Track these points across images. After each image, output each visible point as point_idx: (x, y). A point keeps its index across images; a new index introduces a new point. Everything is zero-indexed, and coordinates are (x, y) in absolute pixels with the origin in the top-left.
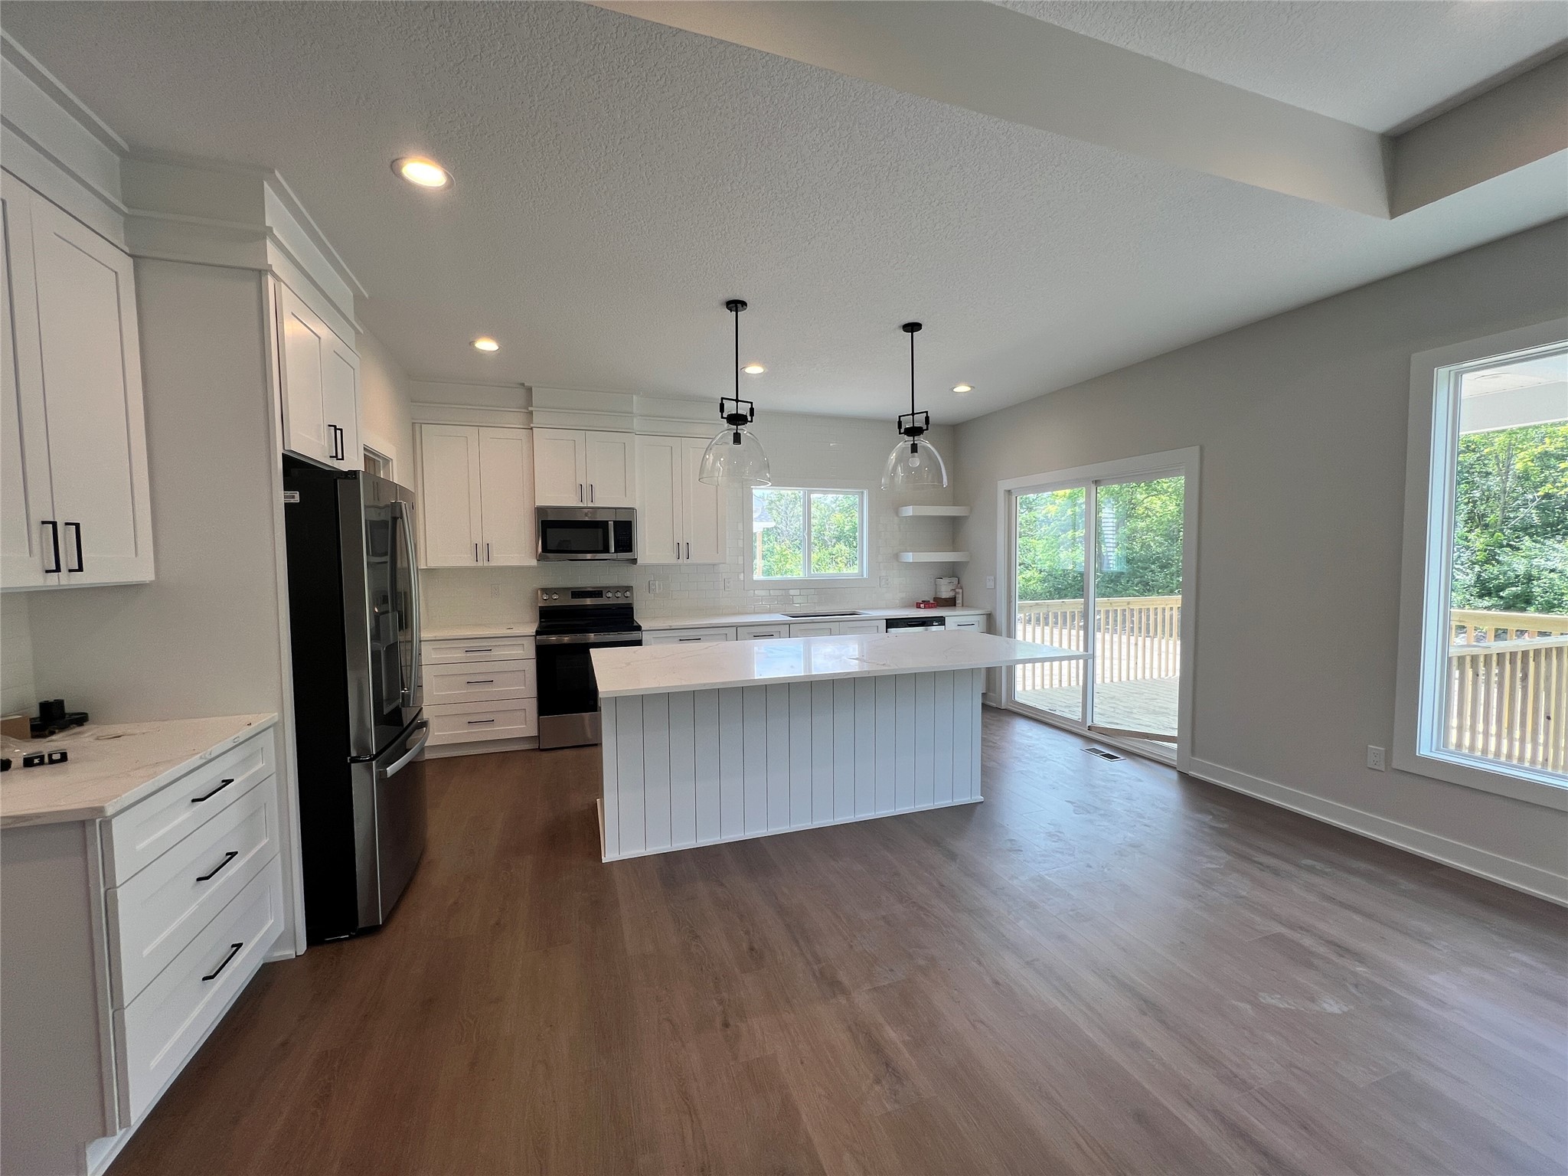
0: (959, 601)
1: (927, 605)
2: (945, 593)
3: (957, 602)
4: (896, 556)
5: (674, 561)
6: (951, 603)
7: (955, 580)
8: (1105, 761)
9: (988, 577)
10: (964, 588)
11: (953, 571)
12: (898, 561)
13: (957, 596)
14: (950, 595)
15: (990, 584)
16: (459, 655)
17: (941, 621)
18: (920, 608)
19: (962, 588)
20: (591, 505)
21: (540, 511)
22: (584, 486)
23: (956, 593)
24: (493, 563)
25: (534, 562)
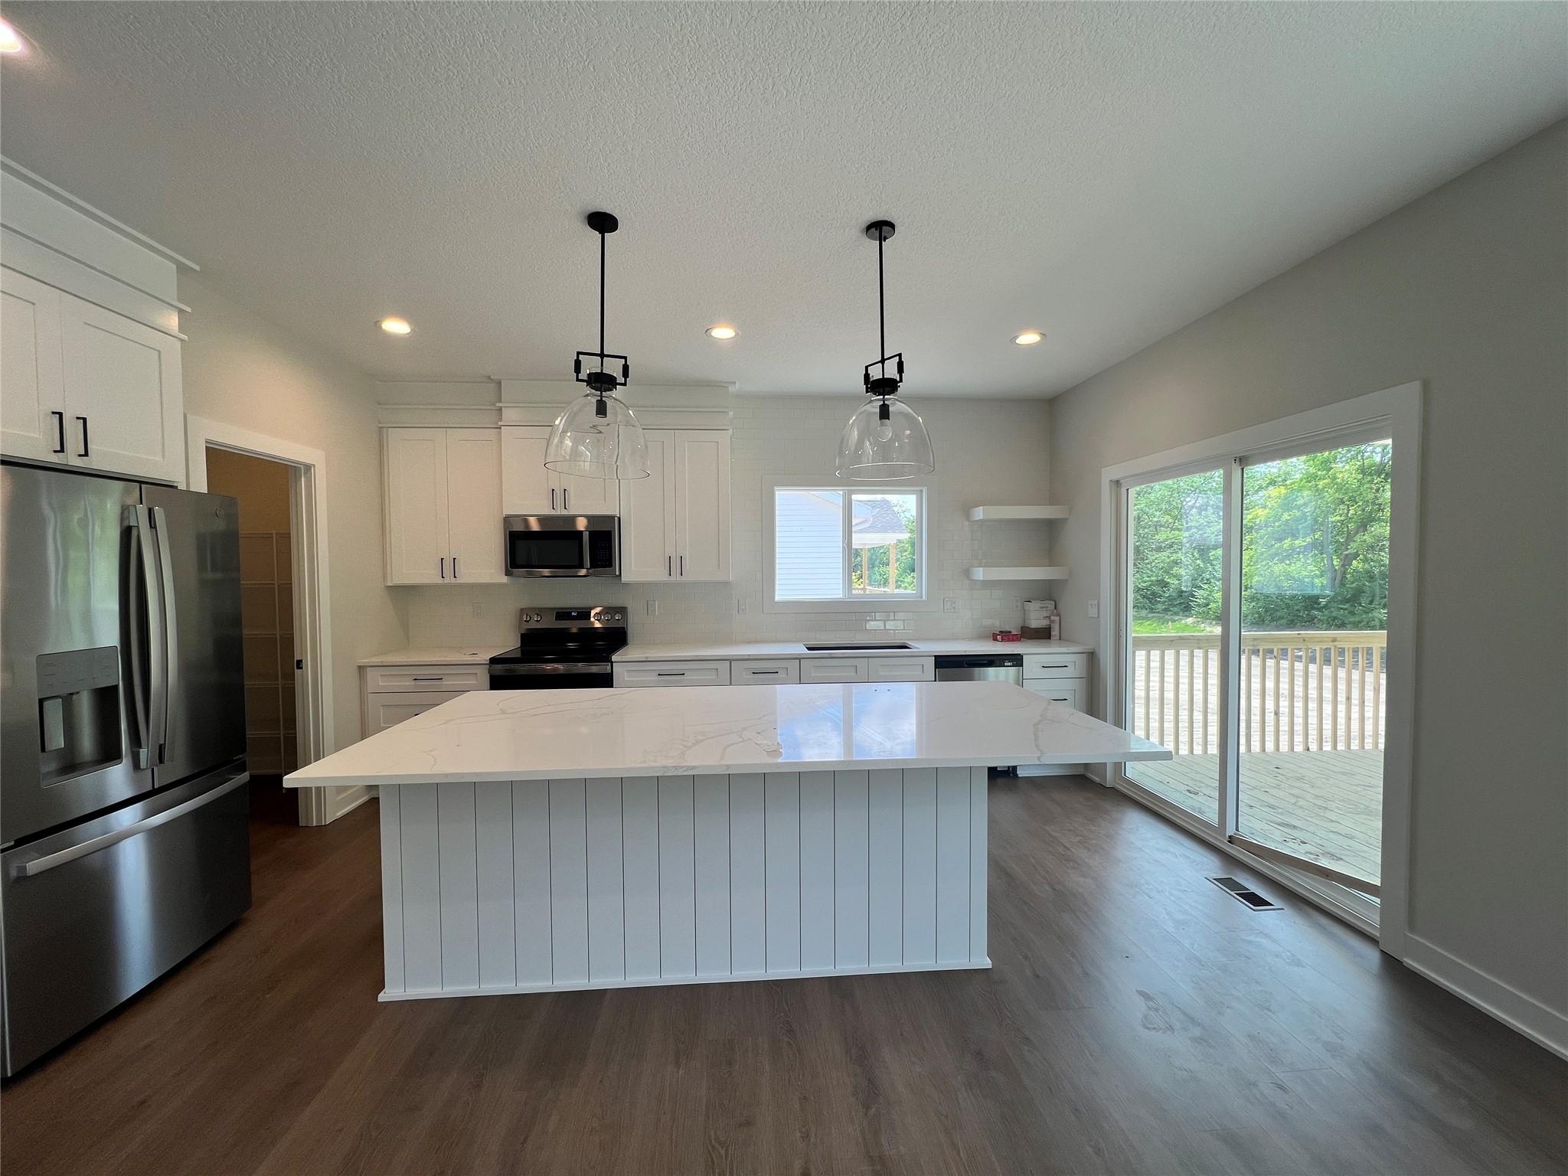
0: (1055, 632)
1: (1006, 636)
2: (1036, 622)
3: (1053, 633)
4: (967, 573)
5: (664, 578)
6: (1043, 634)
7: (1050, 605)
8: (1244, 907)
9: (1089, 603)
10: (1062, 617)
11: (1048, 593)
12: (969, 580)
13: (1052, 625)
14: (1044, 623)
15: (1092, 612)
16: (409, 683)
17: (1017, 660)
18: (997, 640)
19: (1059, 615)
20: (565, 512)
21: (507, 520)
22: (557, 491)
23: (1052, 622)
24: (459, 581)
25: (504, 579)
